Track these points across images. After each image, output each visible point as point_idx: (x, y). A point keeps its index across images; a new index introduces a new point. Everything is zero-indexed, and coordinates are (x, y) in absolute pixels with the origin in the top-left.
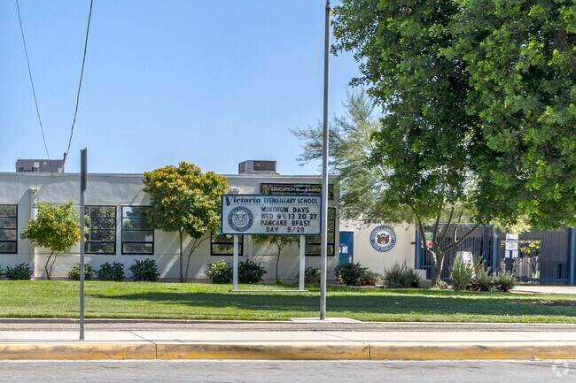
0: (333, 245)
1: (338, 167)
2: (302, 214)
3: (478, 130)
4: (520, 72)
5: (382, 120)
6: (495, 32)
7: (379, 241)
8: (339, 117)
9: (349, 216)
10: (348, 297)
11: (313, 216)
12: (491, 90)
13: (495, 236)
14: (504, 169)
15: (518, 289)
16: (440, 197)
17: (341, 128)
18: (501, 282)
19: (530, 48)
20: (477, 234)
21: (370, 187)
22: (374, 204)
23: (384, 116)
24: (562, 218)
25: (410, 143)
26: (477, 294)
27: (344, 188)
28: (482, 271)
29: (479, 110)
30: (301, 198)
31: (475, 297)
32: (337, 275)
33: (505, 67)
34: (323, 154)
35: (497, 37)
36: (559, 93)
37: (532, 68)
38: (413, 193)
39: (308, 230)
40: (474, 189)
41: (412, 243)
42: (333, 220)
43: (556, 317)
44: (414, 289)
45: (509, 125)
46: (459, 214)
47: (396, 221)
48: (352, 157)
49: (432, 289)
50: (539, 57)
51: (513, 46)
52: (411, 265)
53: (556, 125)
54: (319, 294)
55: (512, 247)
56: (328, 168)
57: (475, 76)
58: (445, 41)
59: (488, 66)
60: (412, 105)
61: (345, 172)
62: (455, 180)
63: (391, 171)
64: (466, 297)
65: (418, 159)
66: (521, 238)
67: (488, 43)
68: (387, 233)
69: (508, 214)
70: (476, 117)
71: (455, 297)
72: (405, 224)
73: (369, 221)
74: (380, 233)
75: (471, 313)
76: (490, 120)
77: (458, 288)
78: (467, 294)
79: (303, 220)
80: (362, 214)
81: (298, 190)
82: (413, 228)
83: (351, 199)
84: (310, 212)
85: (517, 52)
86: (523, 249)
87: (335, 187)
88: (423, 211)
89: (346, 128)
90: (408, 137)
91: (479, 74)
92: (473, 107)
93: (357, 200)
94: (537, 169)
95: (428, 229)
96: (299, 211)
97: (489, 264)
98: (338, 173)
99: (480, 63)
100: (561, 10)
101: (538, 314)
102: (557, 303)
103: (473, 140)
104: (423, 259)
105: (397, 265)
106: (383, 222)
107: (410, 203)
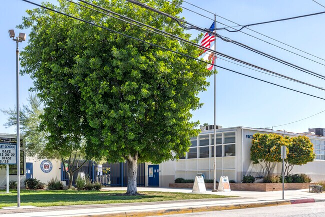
0: (23, 169)
1: (24, 130)
2: (7, 153)
3: (85, 118)
4: (101, 94)
5: (44, 109)
6: (91, 75)
7: (45, 168)
8: (25, 105)
9: (31, 155)
10: (31, 195)
11: (13, 155)
12: (90, 100)
13: (94, 165)
14: (96, 136)
15: (103, 189)
16: (70, 147)
17: (26, 111)
18: (96, 186)
19: (104, 84)
20: (86, 165)
21: (40, 141)
22: (42, 149)
23: (45, 107)
24: (117, 158)
26: (87, 192)
27: (28, 141)
28: (89, 181)
29: (85, 109)
30: (6, 145)
31: (86, 193)
32: (25, 184)
33: (95, 90)
34: (17, 123)
35: (92, 77)
36: (115, 105)
37: (105, 93)
38: (59, 145)
39: (10, 162)
40: (85, 144)
41: (59, 169)
42: (23, 156)
43: (117, 201)
44: (60, 190)
45: (97, 117)
46: (78, 155)
47: (52, 158)
48: (31, 126)
49: (69, 190)
50: (107, 88)
51: (98, 82)
52: (59, 179)
53: (114, 118)
54: (17, 194)
55: (100, 170)
56: (20, 130)
57: (84, 93)
58: (71, 76)
59: (89, 90)
60: (58, 104)
61: (28, 133)
62: (77, 140)
63: (49, 134)
64: (83, 193)
65: (61, 129)
66: (103, 167)
67: (88, 79)
68: (48, 164)
69: (98, 156)
70: (84, 112)
71: (78, 193)
72: (56, 159)
73: (40, 158)
74: (45, 164)
75: (85, 200)
76: (90, 113)
77: (79, 189)
78: (83, 192)
79: (8, 157)
80: (36, 154)
81: (5, 141)
82: (60, 161)
83: (31, 147)
84: (11, 153)
85: (99, 85)
86: (104, 171)
87: (23, 140)
88: (64, 153)
89: (28, 111)
91: (86, 92)
92: (83, 107)
93: (34, 147)
94: (108, 137)
95: (66, 162)
96: (6, 152)
97: (91, 178)
98: (25, 134)
99: (85, 88)
100: (115, 69)
101: (110, 199)
102: (117, 194)
103: (83, 122)
104: (64, 176)
105: (53, 179)
106: (46, 158)
107: (58, 149)
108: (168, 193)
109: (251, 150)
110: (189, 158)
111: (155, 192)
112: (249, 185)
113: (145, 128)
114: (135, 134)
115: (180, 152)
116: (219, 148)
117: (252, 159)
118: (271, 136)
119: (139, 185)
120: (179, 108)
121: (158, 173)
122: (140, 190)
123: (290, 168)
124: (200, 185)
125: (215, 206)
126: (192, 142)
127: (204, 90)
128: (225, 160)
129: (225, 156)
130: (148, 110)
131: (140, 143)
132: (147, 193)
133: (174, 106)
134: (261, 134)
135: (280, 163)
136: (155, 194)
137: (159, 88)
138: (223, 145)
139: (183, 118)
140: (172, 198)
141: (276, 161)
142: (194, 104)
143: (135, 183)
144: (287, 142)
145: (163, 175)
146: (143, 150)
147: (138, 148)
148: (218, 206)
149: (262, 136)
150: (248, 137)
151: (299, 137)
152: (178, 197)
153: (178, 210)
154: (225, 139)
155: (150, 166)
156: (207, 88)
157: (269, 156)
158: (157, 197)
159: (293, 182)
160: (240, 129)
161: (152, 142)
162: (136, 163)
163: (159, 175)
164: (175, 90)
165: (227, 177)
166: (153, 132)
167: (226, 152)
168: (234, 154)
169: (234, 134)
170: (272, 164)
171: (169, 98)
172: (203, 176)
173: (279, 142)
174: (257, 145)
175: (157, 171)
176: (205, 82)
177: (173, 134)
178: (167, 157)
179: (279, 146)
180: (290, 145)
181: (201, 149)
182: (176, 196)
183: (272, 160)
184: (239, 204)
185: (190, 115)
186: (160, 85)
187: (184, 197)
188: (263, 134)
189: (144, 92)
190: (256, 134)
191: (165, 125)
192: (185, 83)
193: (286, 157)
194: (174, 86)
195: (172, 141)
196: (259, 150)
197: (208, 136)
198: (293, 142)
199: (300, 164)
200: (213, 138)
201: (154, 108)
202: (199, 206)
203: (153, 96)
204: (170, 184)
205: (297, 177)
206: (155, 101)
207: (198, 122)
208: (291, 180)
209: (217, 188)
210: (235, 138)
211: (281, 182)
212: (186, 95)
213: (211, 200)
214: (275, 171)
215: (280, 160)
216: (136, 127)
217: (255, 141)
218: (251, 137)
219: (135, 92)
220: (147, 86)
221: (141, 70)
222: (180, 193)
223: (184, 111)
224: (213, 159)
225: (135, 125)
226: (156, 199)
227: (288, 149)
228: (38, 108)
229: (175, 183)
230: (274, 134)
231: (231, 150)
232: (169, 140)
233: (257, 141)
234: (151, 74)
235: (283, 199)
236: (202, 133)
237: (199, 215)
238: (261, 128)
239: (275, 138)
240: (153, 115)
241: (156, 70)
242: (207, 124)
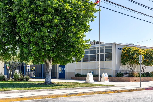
3: (20, 36)
4: (29, 22)
6: (23, 10)
12: (22, 25)
13: (25, 65)
14: (26, 47)
15: (30, 80)
16: (10, 54)
18: (26, 78)
19: (31, 16)
20: (20, 65)
24: (40, 61)
25: (2, 38)
26: (20, 82)
28: (21, 75)
29: (20, 31)
31: (20, 83)
33: (26, 20)
35: (24, 12)
36: (38, 29)
37: (32, 21)
38: (3, 53)
40: (19, 52)
41: (3, 67)
43: (39, 88)
44: (3, 81)
45: (27, 36)
46: (15, 59)
49: (9, 81)
50: (33, 18)
51: (27, 15)
52: (3, 74)
53: (38, 37)
55: (29, 69)
57: (19, 21)
58: (11, 10)
59: (22, 19)
60: (2, 27)
62: (14, 50)
64: (18, 83)
65: (4, 43)
66: (31, 66)
67: (21, 13)
69: (27, 60)
70: (19, 33)
71: (15, 83)
72: (1, 61)
75: (19, 87)
76: (22, 34)
77: (16, 80)
78: (18, 82)
82: (3, 63)
85: (28, 16)
86: (31, 69)
88: (6, 58)
90: (2, 36)
91: (20, 21)
92: (18, 30)
94: (34, 48)
95: (7, 63)
97: (23, 73)
99: (20, 18)
101: (35, 87)
102: (39, 84)
103: (18, 39)
104: (6, 72)
107: (2, 56)
108: (70, 83)
109: (121, 57)
110: (84, 61)
111: (62, 82)
112: (120, 78)
113: (56, 43)
114: (51, 47)
115: (78, 58)
116: (102, 56)
117: (122, 62)
118: (133, 48)
119: (53, 78)
120: (77, 31)
121: (65, 70)
122: (53, 81)
123: (145, 68)
124: (90, 78)
125: (99, 91)
126: (85, 52)
127: (93, 20)
128: (106, 63)
129: (106, 60)
130: (59, 32)
131: (53, 52)
132: (58, 83)
133: (75, 30)
134: (127, 47)
135: (139, 65)
136: (62, 84)
137: (65, 19)
138: (104, 54)
139: (79, 37)
140: (73, 86)
141: (136, 63)
142: (86, 29)
143: (50, 77)
144: (143, 52)
145: (67, 72)
146: (55, 57)
147: (52, 55)
148: (101, 91)
149: (128, 48)
150: (119, 49)
151: (150, 49)
152: (77, 86)
153: (76, 94)
154: (106, 50)
155: (59, 66)
156: (94, 20)
157: (132, 60)
158: (64, 85)
159: (147, 76)
160: (114, 44)
161: (60, 52)
162: (51, 64)
163: (66, 71)
164: (75, 20)
165: (107, 73)
166: (62, 46)
167: (106, 58)
168: (111, 59)
169: (111, 47)
170: (134, 65)
171: (71, 25)
172: (92, 72)
173: (138, 52)
174: (125, 54)
175: (64, 69)
176: (93, 16)
177: (74, 47)
178: (70, 61)
179: (138, 54)
180: (145, 54)
181: (91, 56)
182: (75, 85)
183: (134, 63)
184: (113, 90)
185: (84, 36)
186: (66, 17)
187: (80, 86)
188: (129, 48)
189: (56, 21)
190: (124, 47)
191: (69, 41)
192: (81, 16)
193: (142, 61)
194: (75, 18)
195: (73, 51)
196: (126, 57)
197: (95, 48)
198: (146, 52)
199: (150, 65)
200: (98, 49)
201: (62, 31)
202: (89, 91)
203: (61, 24)
204: (72, 77)
205: (149, 74)
206: (63, 27)
207: (89, 40)
208: (145, 76)
209: (100, 80)
210: (111, 49)
211: (139, 76)
212: (81, 23)
213: (96, 88)
214: (136, 70)
215: (139, 63)
216: (51, 43)
217: (124, 51)
218: (121, 49)
219: (50, 21)
220: (58, 17)
221: (54, 8)
222: (78, 83)
223: (80, 33)
224: (99, 62)
225: (50, 41)
226: (63, 86)
227: (143, 57)
229: (75, 76)
230: (135, 48)
231: (109, 57)
232: (71, 51)
233: (125, 51)
234: (60, 10)
235: (140, 87)
236: (91, 47)
237: (89, 97)
238: (127, 44)
239: (136, 50)
240: (61, 35)
241: (63, 8)
242: (95, 41)
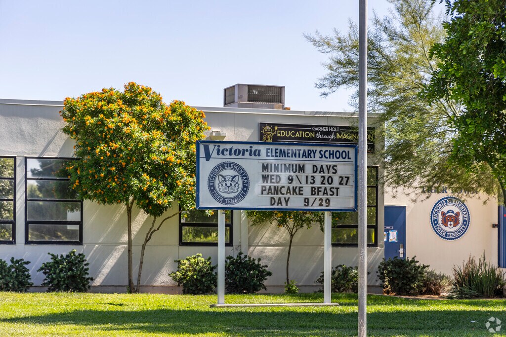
0: (376, 228)
1: (381, 99)
2: (326, 175)
5: (446, 25)
7: (445, 222)
8: (381, 18)
9: (400, 180)
10: (399, 313)
11: (344, 180)
17: (385, 36)
21: (429, 134)
22: (436, 161)
23: (449, 19)
25: (489, 64)
27: (391, 134)
30: (324, 149)
32: (382, 278)
34: (357, 78)
38: (494, 144)
39: (337, 203)
41: (494, 226)
42: (375, 187)
44: (495, 300)
47: (469, 190)
48: (402, 84)
52: (493, 261)
54: (355, 309)
56: (368, 99)
61: (392, 108)
63: (461, 109)
68: (456, 210)
72: (482, 194)
73: (429, 190)
74: (445, 209)
79: (328, 186)
80: (418, 178)
81: (319, 135)
82: (494, 201)
83: (402, 152)
84: (340, 173)
87: (377, 132)
89: (393, 36)
90: (486, 55)
93: (410, 155)
96: (322, 171)
98: (381, 110)
105: (471, 262)
106: (449, 192)
107: (490, 160)
228: (424, 22)
